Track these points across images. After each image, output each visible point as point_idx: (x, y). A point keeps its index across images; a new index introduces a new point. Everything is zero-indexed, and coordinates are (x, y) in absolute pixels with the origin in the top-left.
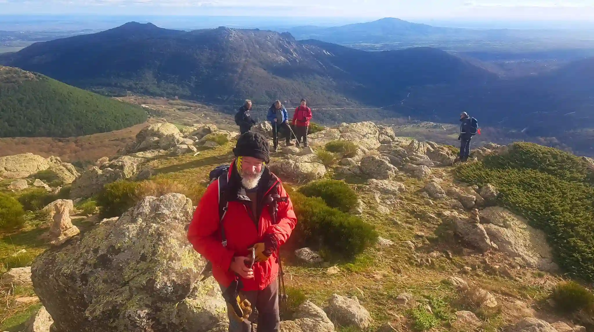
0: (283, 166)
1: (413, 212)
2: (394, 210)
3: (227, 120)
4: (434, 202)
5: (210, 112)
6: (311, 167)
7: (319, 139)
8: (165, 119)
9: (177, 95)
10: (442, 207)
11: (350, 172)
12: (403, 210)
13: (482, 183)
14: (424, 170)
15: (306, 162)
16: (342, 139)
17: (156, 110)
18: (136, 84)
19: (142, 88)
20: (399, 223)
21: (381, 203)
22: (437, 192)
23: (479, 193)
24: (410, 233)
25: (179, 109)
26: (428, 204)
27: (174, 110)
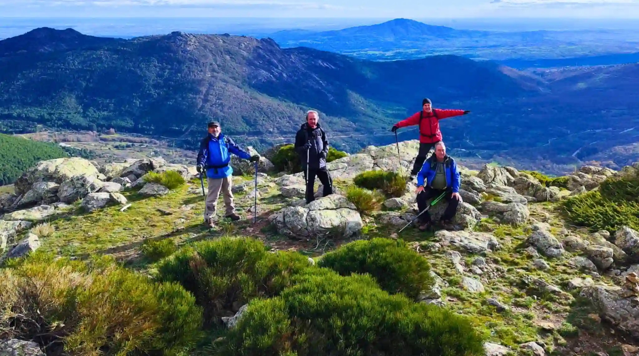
0: (287, 219)
1: (522, 285)
2: (489, 283)
3: (188, 159)
4: (550, 263)
5: (163, 148)
6: (337, 217)
7: (339, 171)
8: (96, 161)
9: (113, 127)
10: (565, 272)
11: (403, 221)
12: (505, 282)
13: (613, 226)
14: (518, 210)
15: (327, 209)
16: (378, 169)
17: (82, 149)
18: (50, 114)
19: (60, 119)
20: (507, 307)
21: (465, 273)
22: (550, 246)
23: (614, 243)
24: (530, 325)
25: (117, 147)
26: (541, 268)
27: (109, 149)
